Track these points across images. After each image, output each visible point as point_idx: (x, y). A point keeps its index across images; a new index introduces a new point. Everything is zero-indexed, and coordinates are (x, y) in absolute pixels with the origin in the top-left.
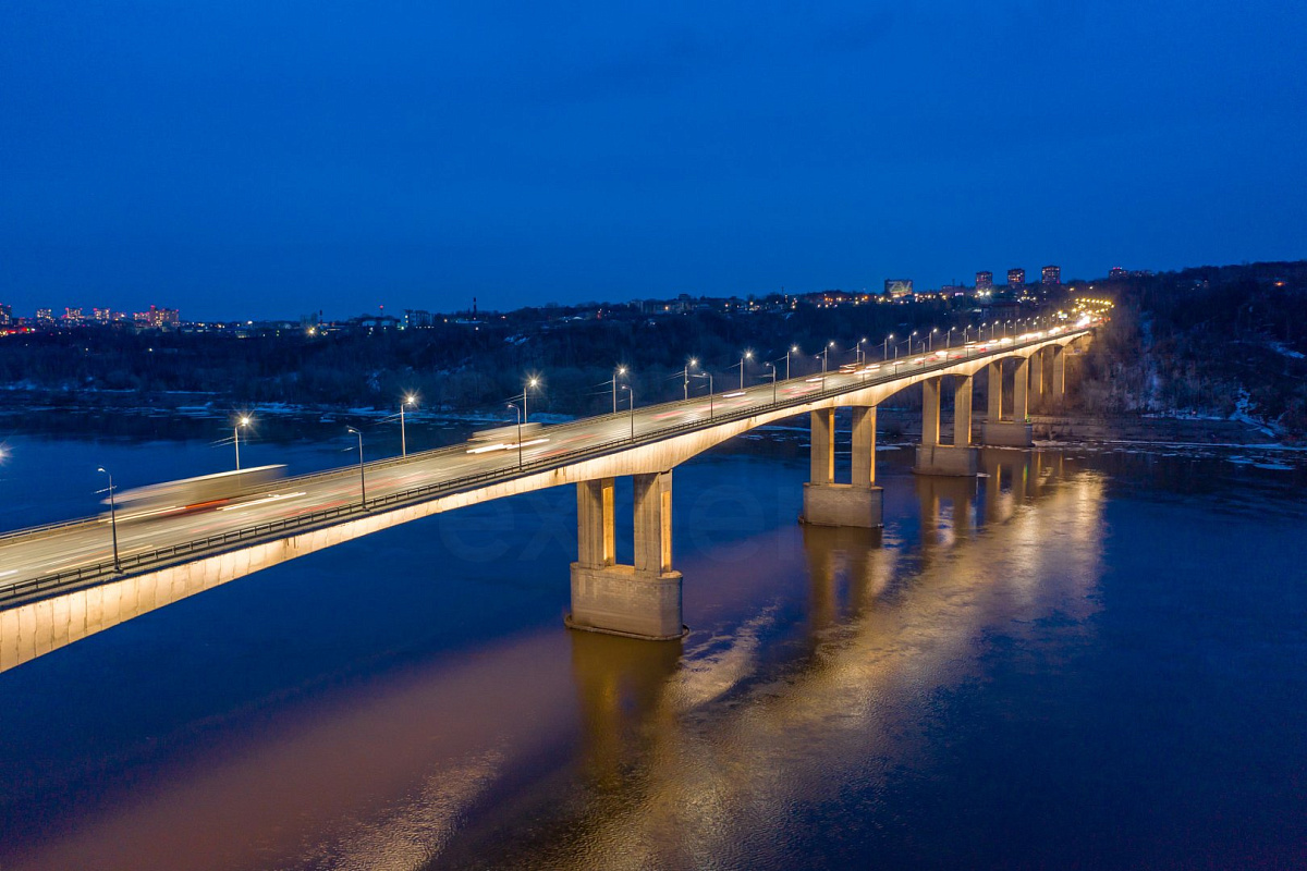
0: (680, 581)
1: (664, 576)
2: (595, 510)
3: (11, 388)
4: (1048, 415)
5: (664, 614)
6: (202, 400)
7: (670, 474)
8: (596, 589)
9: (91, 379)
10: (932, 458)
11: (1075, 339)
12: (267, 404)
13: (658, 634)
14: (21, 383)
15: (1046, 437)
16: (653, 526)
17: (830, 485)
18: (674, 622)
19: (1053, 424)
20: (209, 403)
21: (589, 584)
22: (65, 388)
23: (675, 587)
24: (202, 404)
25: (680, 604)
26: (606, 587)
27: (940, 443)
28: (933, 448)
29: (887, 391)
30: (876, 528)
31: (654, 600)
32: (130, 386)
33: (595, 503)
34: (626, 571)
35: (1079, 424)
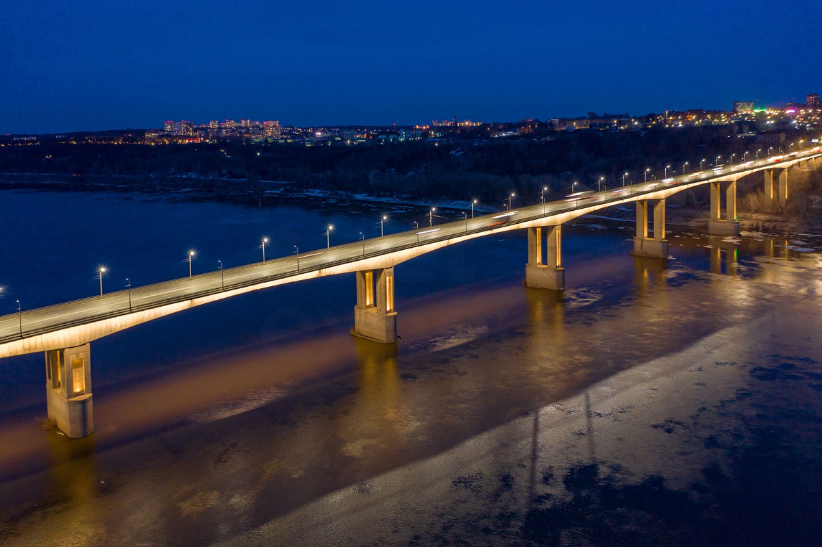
0: (395, 317)
1: (388, 314)
2: (363, 282)
3: (184, 177)
4: (768, 213)
5: (387, 331)
6: (277, 187)
7: (393, 269)
8: (363, 317)
9: (224, 172)
10: (642, 246)
11: (808, 160)
12: (311, 190)
13: (384, 340)
14: (189, 173)
15: (757, 229)
16: (383, 291)
17: (539, 266)
18: (392, 336)
19: (767, 221)
20: (281, 189)
21: (360, 316)
22: (211, 178)
23: (392, 320)
24: (278, 190)
25: (395, 327)
26: (366, 318)
27: (648, 237)
28: (642, 240)
29: (570, 217)
30: (559, 291)
31: (383, 325)
32: (243, 177)
33: (363, 279)
34: (374, 310)
35: (784, 221)
